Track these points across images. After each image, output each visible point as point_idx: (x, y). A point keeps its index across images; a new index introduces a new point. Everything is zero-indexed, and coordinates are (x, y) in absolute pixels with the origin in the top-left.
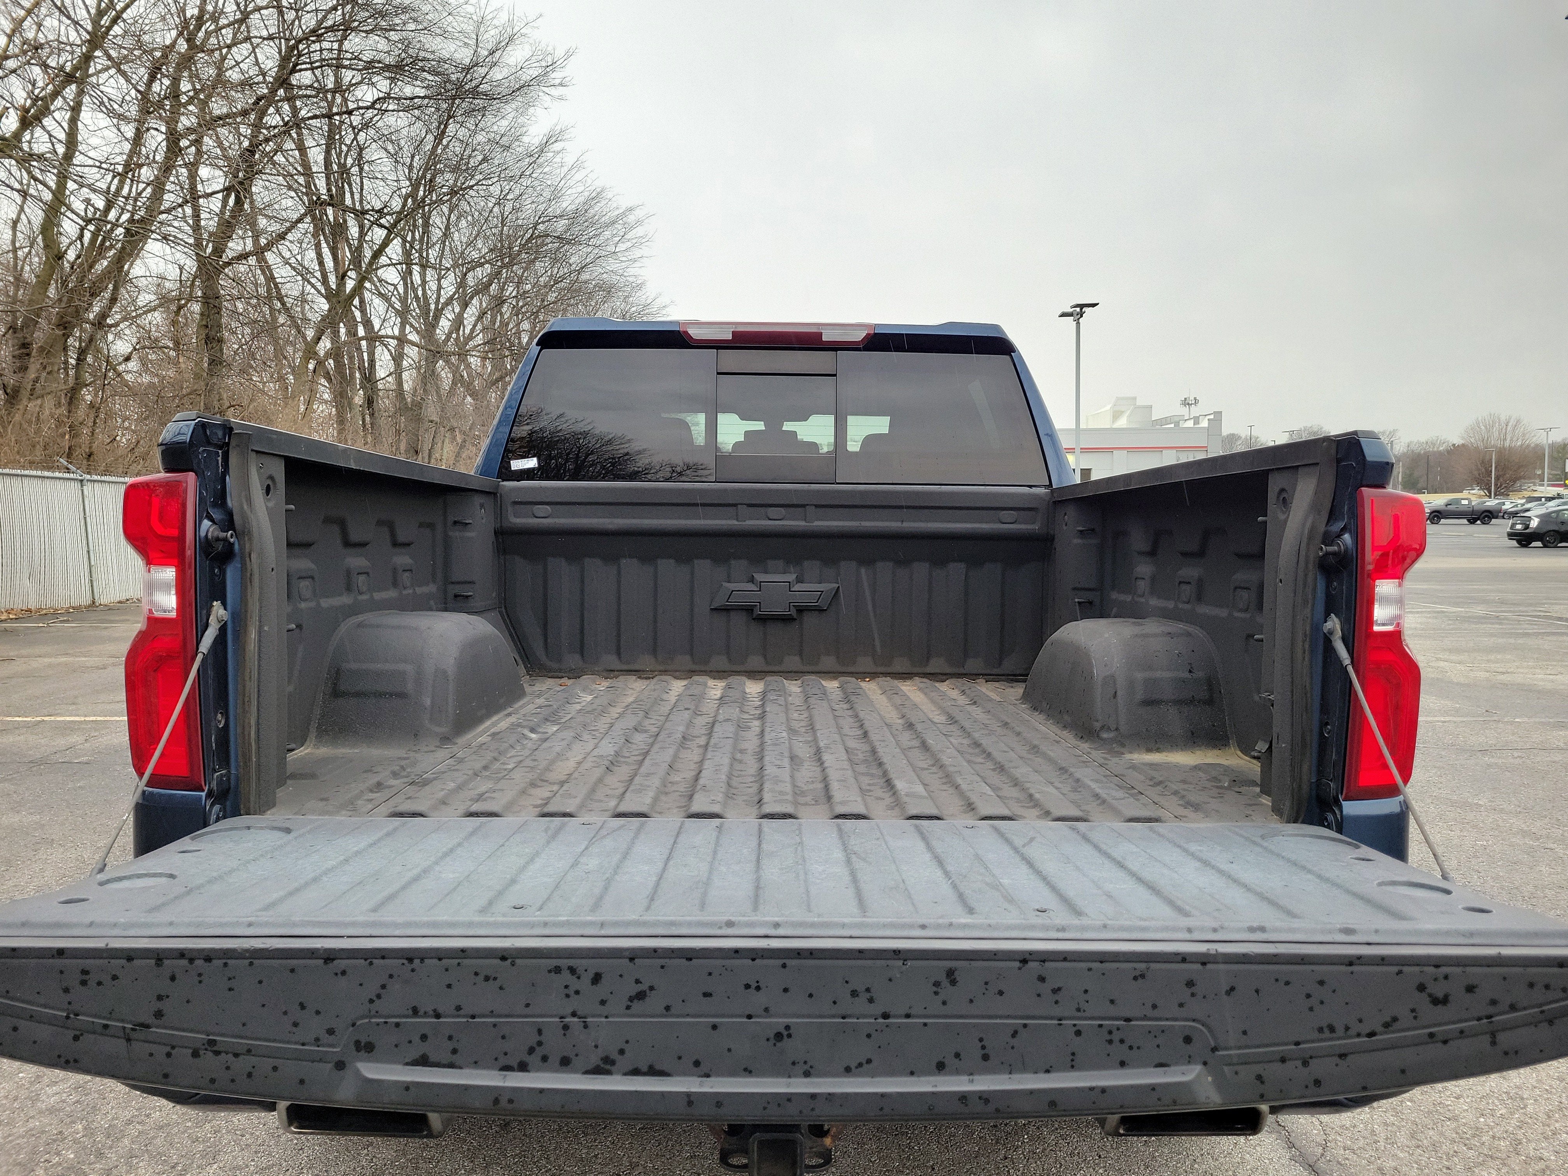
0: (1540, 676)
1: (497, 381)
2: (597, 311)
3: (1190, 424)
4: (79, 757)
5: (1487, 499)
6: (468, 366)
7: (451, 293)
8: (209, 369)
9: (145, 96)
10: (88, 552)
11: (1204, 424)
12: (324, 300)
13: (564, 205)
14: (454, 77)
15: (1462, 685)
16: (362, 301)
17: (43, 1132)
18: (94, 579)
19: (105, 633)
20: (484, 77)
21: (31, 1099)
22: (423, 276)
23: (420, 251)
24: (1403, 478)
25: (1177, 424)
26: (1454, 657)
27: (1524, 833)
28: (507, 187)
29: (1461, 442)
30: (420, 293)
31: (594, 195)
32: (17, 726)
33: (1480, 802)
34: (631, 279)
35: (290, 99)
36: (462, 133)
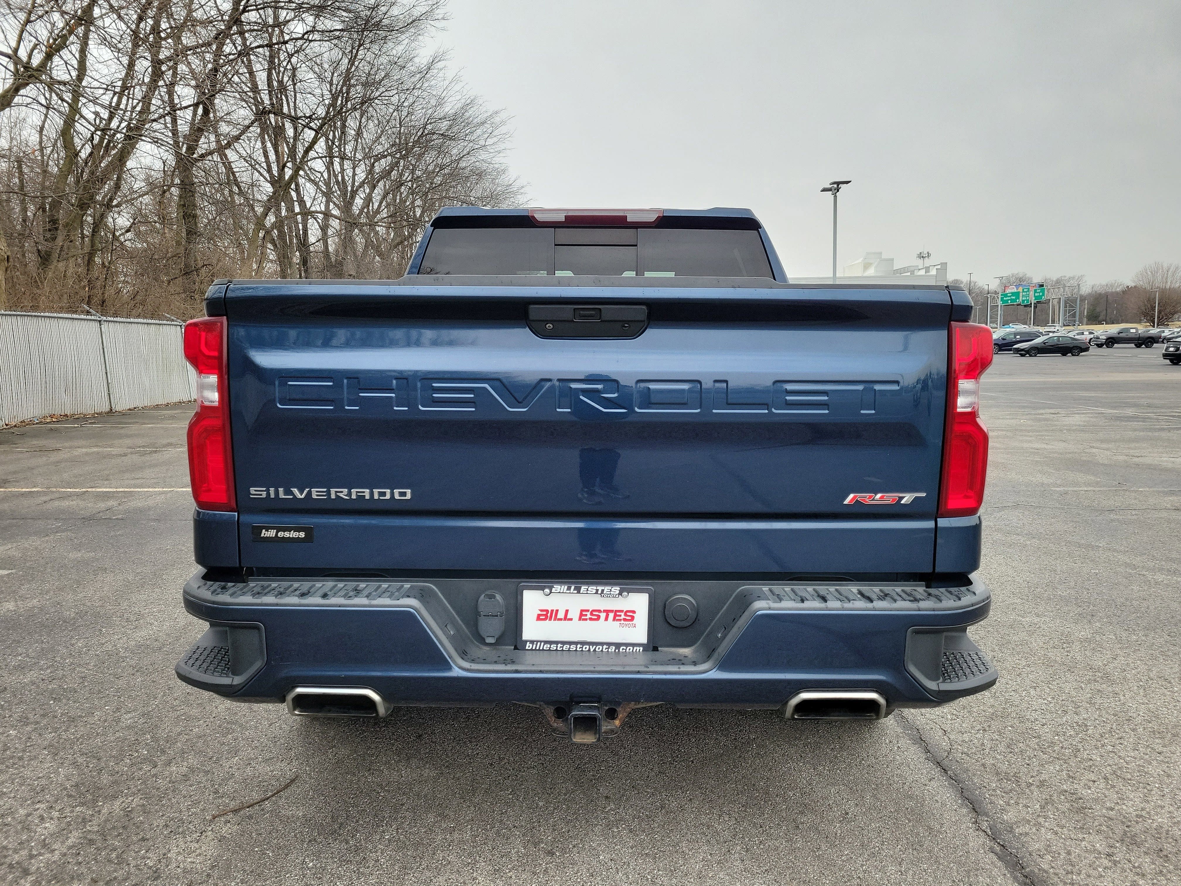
0: (1165, 459)
1: (398, 244)
2: (471, 190)
3: (923, 272)
4: (116, 515)
5: (1151, 328)
6: (377, 233)
7: (363, 179)
8: (187, 238)
9: (135, 33)
10: (106, 373)
11: (933, 272)
12: (269, 185)
13: (447, 110)
14: (363, 14)
15: (1105, 465)
16: (297, 185)
17: (126, 739)
18: (111, 392)
19: (122, 431)
20: (385, 14)
21: (115, 721)
22: (342, 165)
23: (339, 147)
24: (1087, 312)
25: (912, 272)
26: (1104, 446)
27: (1127, 565)
28: (404, 97)
29: (1133, 285)
30: (340, 178)
31: (468, 101)
32: (70, 495)
33: (1100, 545)
34: (496, 166)
35: (241, 33)
36: (369, 56)
